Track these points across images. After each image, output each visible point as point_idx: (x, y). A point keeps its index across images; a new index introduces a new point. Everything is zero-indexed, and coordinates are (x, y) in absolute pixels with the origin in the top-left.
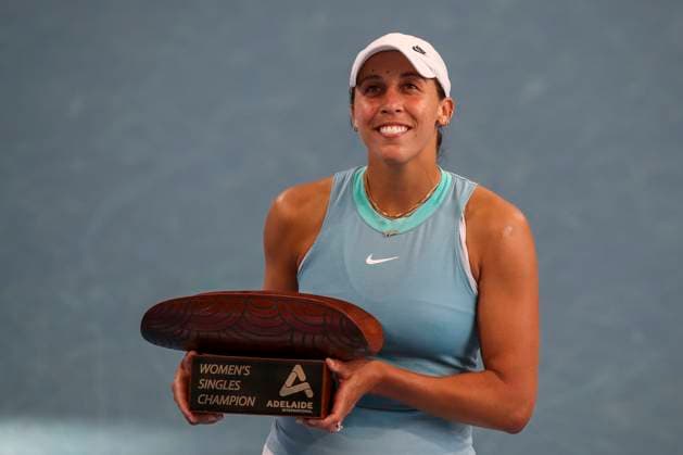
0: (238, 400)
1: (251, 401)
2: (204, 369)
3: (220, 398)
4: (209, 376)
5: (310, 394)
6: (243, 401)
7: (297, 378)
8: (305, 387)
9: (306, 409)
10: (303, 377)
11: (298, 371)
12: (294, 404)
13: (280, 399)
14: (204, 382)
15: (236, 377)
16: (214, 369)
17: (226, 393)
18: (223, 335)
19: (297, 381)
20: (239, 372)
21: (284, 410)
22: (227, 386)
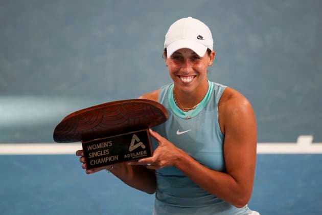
0: (110, 159)
1: (116, 158)
2: (90, 148)
3: (101, 160)
4: (93, 151)
5: (144, 147)
6: (112, 158)
7: (136, 141)
8: (141, 144)
9: (144, 154)
10: (138, 140)
11: (135, 138)
12: (137, 154)
13: (130, 153)
14: (91, 154)
15: (106, 148)
16: (94, 147)
17: (103, 157)
18: (95, 129)
19: (136, 143)
20: (107, 146)
21: (133, 158)
22: (103, 153)
